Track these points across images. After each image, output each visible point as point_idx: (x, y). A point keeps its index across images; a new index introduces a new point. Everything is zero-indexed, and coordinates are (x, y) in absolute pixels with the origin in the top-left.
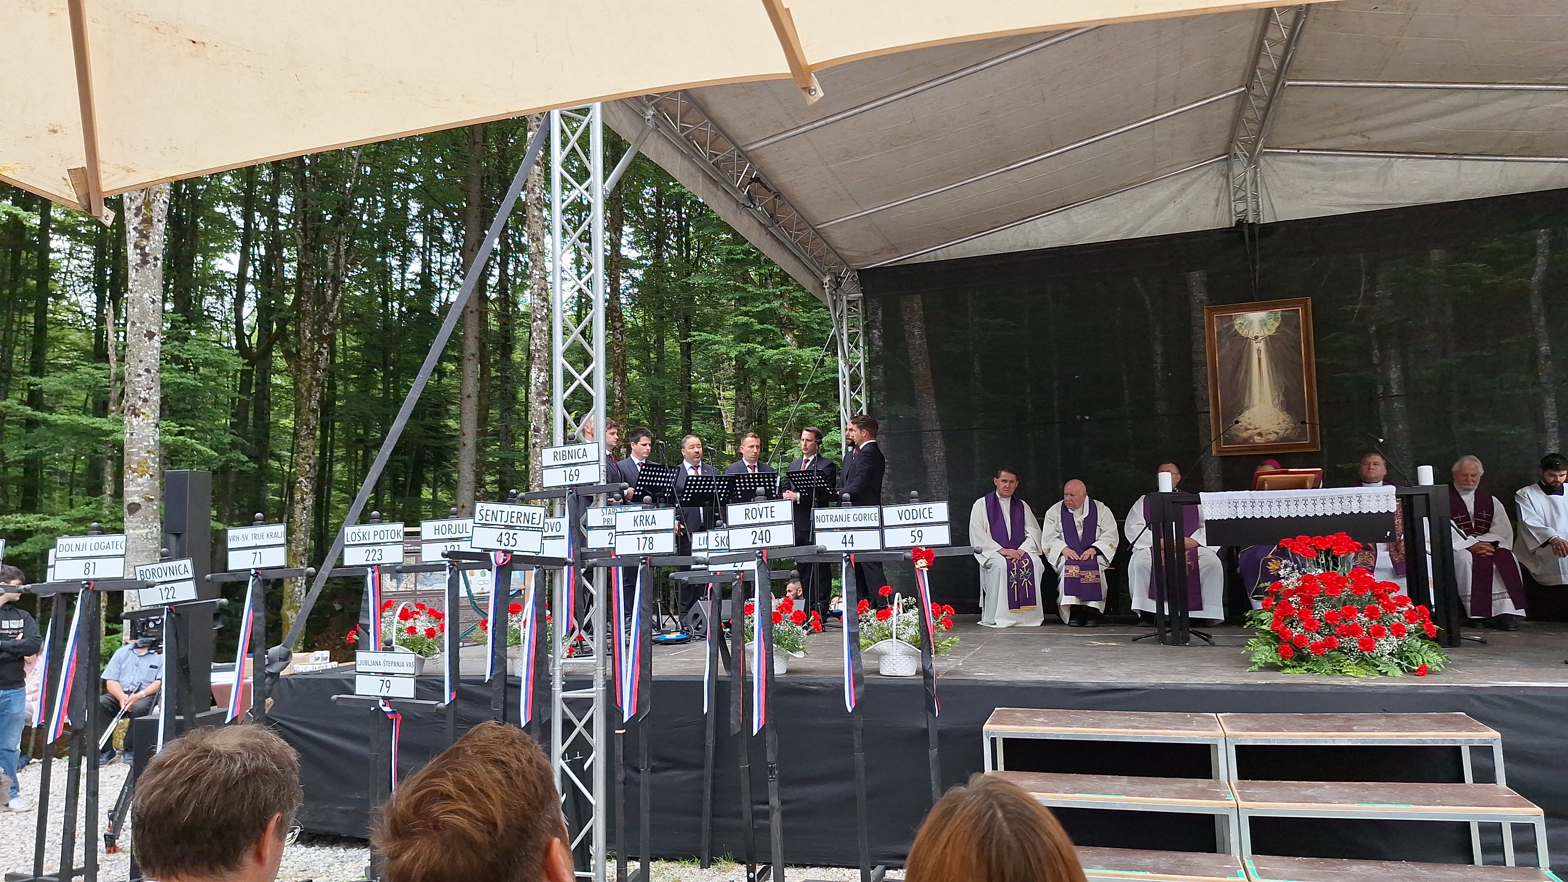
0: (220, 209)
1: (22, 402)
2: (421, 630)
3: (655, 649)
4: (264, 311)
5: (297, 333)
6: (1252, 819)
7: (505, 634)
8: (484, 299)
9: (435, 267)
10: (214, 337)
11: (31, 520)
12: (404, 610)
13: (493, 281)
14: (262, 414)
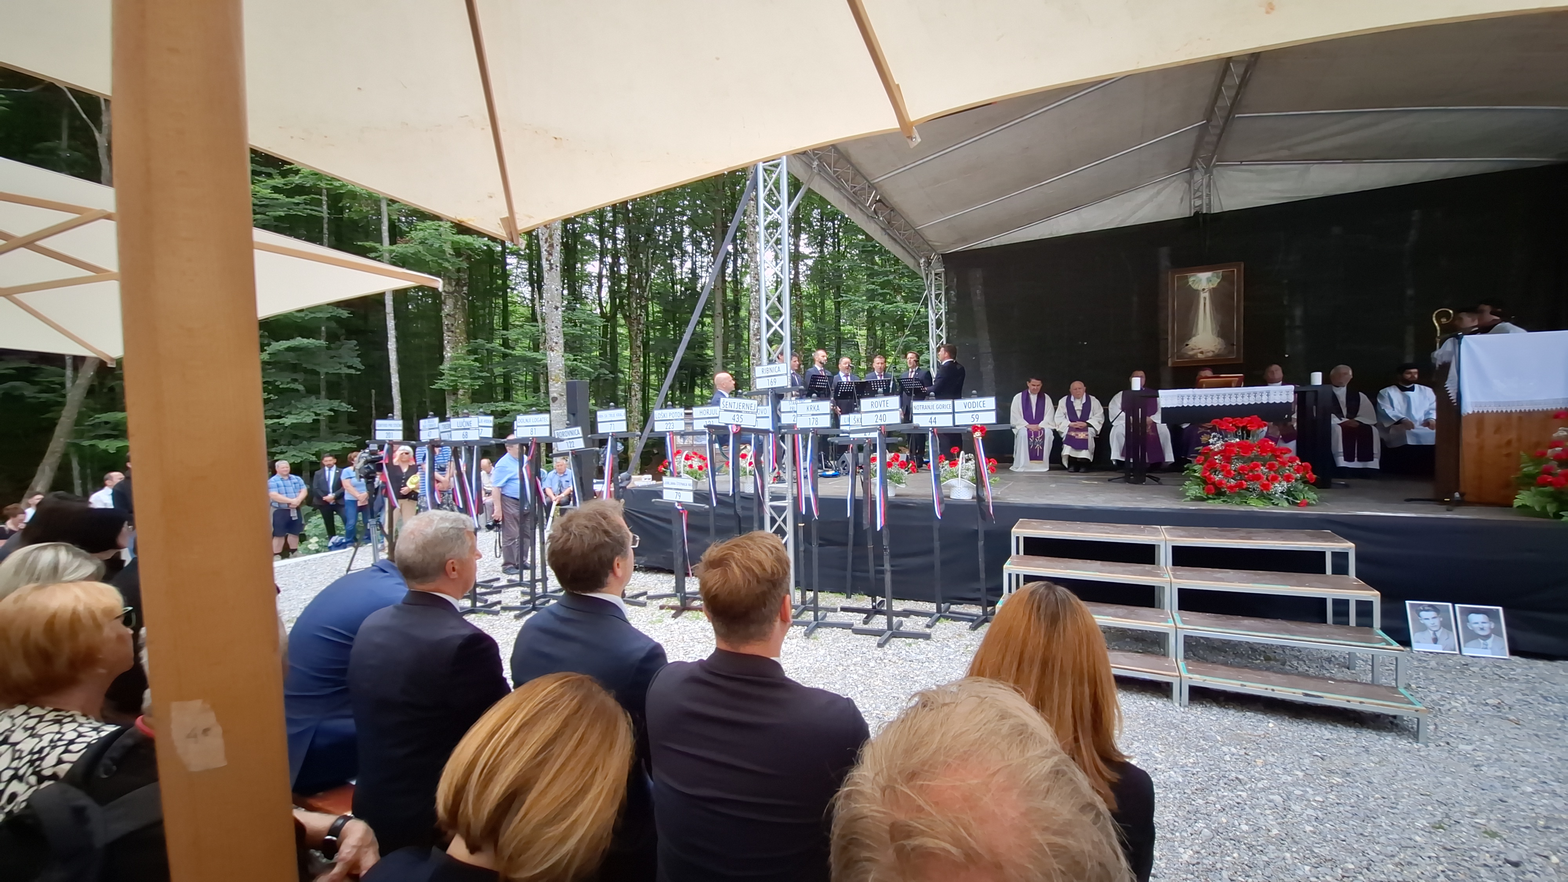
0: (588, 238)
1: (501, 345)
2: (696, 466)
3: (820, 480)
4: (613, 293)
5: (628, 304)
6: (1180, 590)
7: (739, 470)
8: (724, 281)
9: (698, 264)
10: (588, 308)
11: (507, 405)
12: (687, 455)
13: (729, 271)
14: (614, 348)
